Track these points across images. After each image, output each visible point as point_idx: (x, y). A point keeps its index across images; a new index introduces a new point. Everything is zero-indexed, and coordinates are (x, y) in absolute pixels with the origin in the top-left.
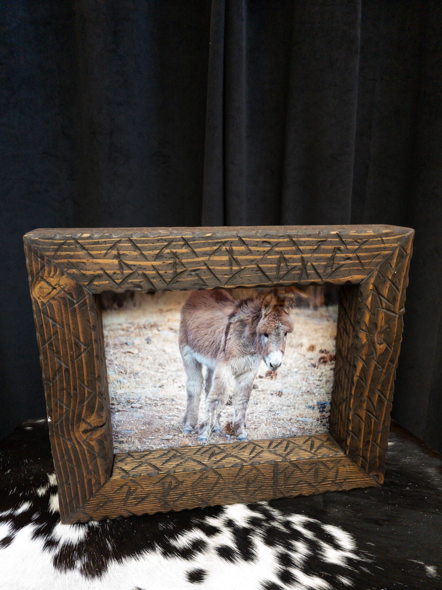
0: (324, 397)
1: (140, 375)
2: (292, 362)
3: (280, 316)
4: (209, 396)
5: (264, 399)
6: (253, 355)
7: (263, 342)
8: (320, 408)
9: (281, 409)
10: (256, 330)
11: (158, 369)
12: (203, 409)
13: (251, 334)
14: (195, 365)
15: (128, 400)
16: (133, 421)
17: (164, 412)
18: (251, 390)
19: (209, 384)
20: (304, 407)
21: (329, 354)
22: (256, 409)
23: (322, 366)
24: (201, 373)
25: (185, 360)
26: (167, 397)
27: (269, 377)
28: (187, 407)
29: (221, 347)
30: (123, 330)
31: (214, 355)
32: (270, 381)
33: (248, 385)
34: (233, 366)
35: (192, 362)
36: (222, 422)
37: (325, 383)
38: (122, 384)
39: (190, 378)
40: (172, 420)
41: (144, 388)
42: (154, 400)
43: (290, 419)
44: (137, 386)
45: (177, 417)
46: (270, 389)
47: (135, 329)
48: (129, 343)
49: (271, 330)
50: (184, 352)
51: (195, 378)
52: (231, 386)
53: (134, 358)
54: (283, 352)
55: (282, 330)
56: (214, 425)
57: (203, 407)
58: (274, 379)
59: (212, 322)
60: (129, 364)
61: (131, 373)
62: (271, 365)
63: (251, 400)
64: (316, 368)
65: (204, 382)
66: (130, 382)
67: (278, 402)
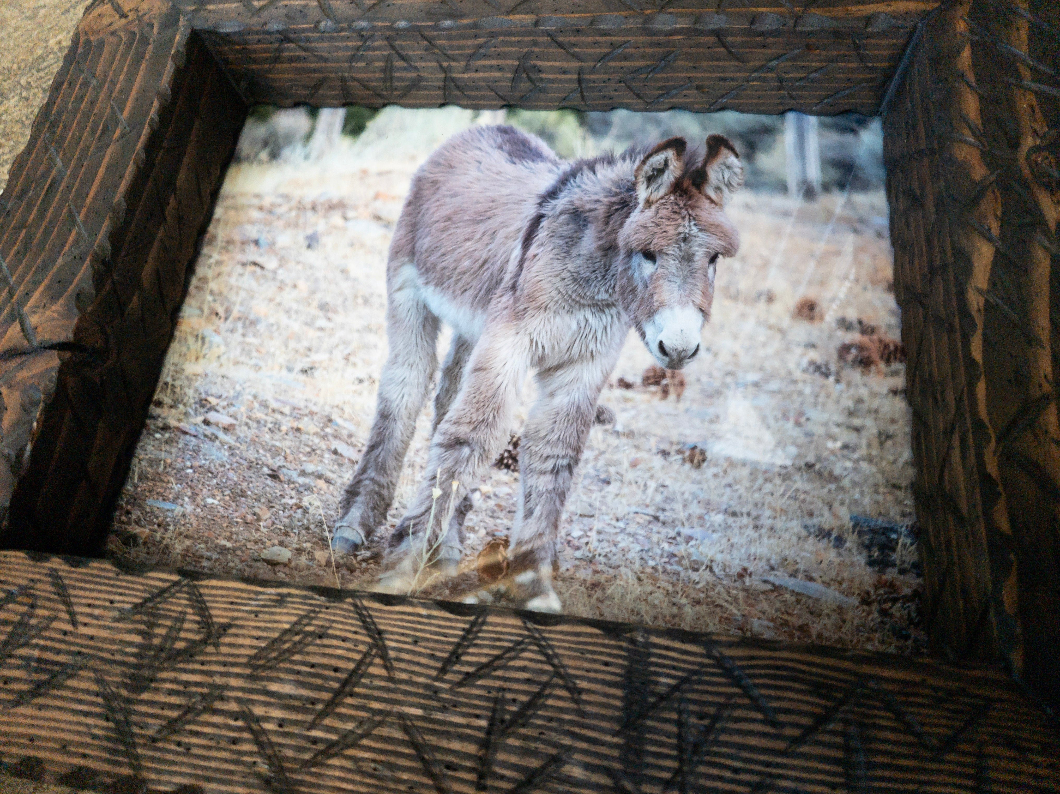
0: (880, 498)
1: (261, 327)
2: (737, 347)
3: (693, 207)
4: (443, 426)
5: (634, 465)
6: (603, 311)
7: (636, 275)
8: (868, 547)
9: (701, 518)
10: (615, 239)
11: (314, 318)
12: (417, 468)
13: (600, 248)
14: (421, 320)
15: (203, 396)
16: (190, 471)
17: (290, 458)
18: (587, 425)
19: (451, 383)
20: (795, 526)
21: (875, 337)
22: (602, 503)
23: (856, 375)
24: (434, 348)
25: (395, 304)
26: (315, 409)
27: (653, 388)
28: (368, 452)
29: (507, 277)
30: (261, 209)
31: (482, 298)
32: (656, 401)
33: (578, 407)
34: (535, 336)
35: (413, 311)
36: (472, 530)
37: (876, 443)
38: (206, 346)
39: (397, 356)
40: (308, 488)
41: (260, 368)
42: (274, 411)
43: (739, 570)
44: (243, 359)
45: (328, 481)
46: (659, 432)
47: (290, 210)
48: (262, 242)
49: (664, 243)
50: (398, 281)
51: (411, 360)
52: (522, 404)
53: (262, 281)
54: (704, 312)
55: (700, 245)
56: (440, 539)
57: (418, 461)
58: (672, 396)
59: (490, 208)
60: (243, 294)
61: (239, 319)
62: (661, 347)
63: (587, 461)
64: (832, 379)
65: (439, 375)
66: (227, 345)
67: (689, 488)
